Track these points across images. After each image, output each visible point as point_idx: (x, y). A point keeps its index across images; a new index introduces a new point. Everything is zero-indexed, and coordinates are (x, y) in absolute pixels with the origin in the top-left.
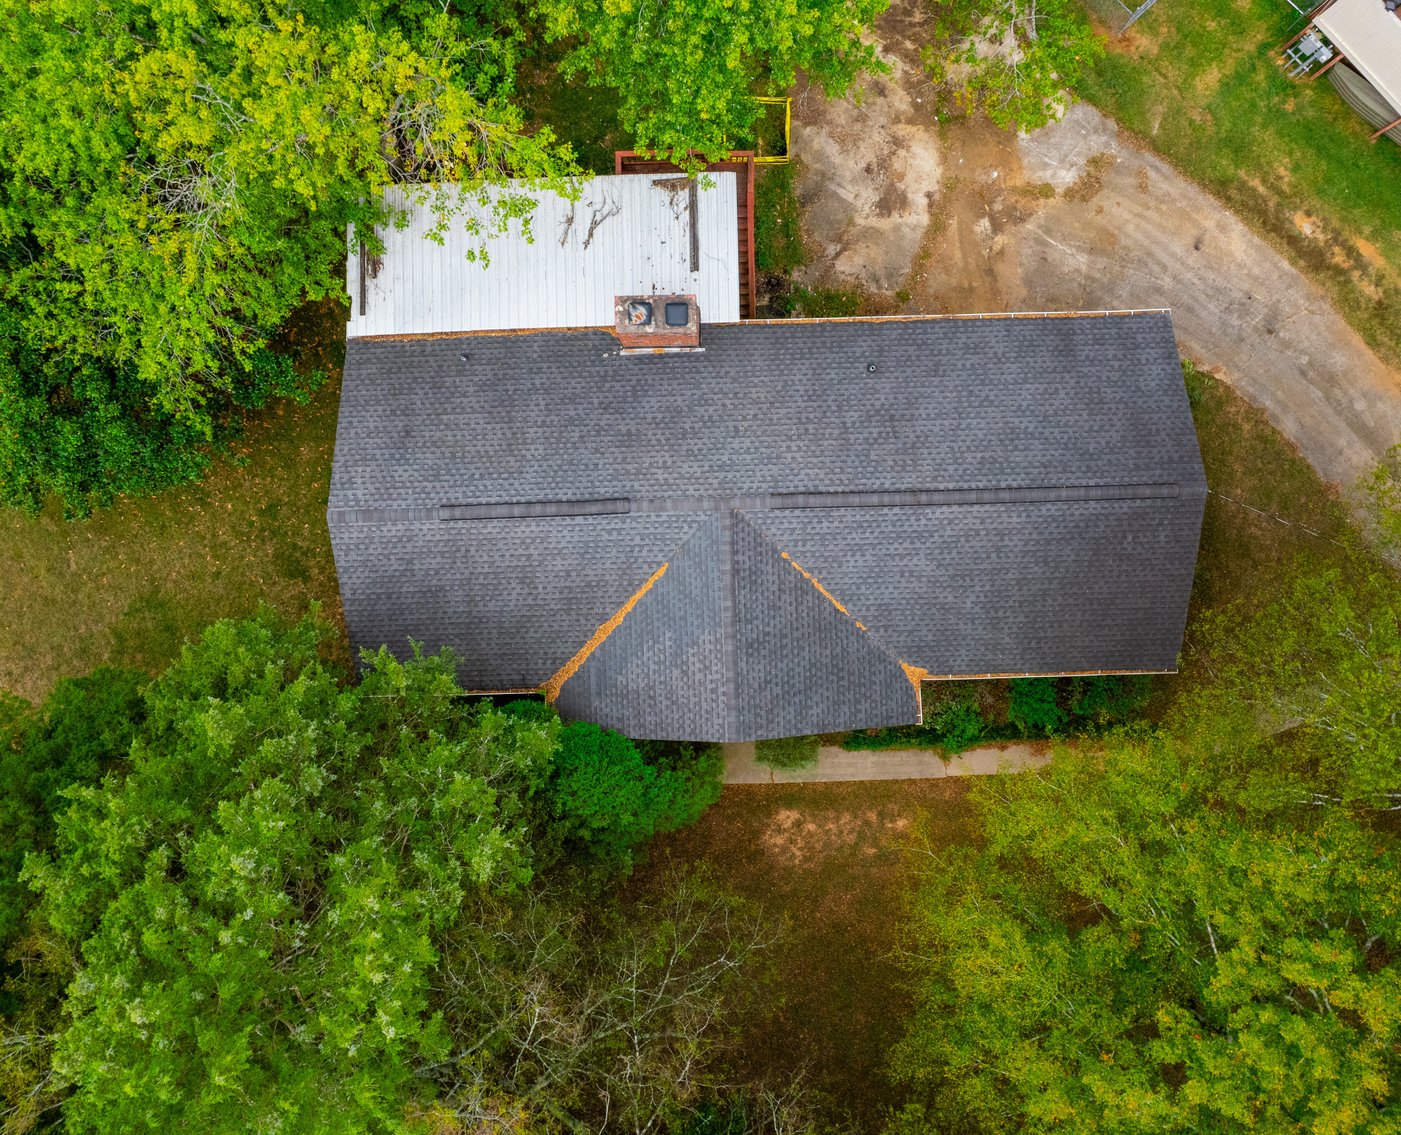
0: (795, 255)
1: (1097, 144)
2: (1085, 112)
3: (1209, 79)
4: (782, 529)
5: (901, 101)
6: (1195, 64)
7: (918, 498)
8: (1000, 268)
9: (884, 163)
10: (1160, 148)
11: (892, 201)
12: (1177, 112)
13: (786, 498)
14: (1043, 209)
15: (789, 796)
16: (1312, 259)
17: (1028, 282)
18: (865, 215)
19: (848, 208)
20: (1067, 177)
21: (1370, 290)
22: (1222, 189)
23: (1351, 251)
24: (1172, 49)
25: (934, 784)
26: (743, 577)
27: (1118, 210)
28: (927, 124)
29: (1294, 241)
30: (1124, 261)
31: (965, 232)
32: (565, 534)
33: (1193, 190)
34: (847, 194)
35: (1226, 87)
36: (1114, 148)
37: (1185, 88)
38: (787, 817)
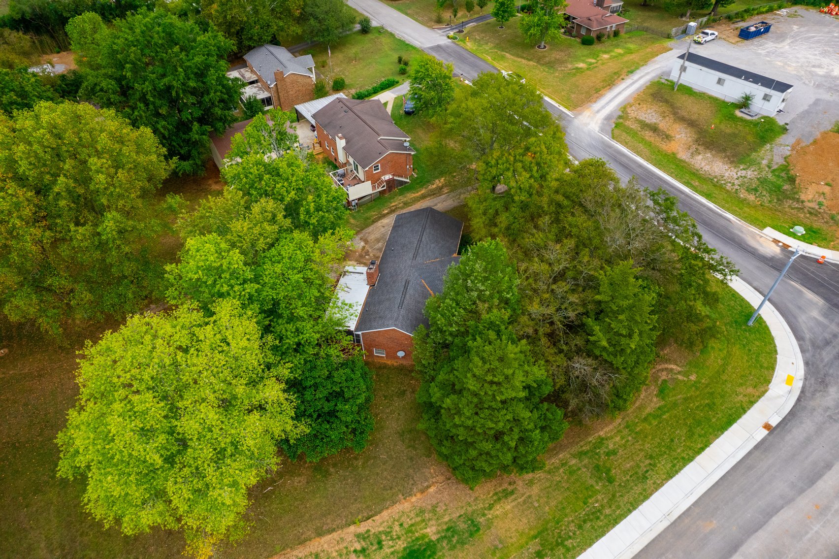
1: (358, 238)
14: (367, 248)
16: (392, 212)
17: (381, 252)
20: (362, 244)
21: (401, 205)
23: (393, 206)
30: (382, 238)
32: (410, 291)
33: (372, 226)
36: (360, 236)
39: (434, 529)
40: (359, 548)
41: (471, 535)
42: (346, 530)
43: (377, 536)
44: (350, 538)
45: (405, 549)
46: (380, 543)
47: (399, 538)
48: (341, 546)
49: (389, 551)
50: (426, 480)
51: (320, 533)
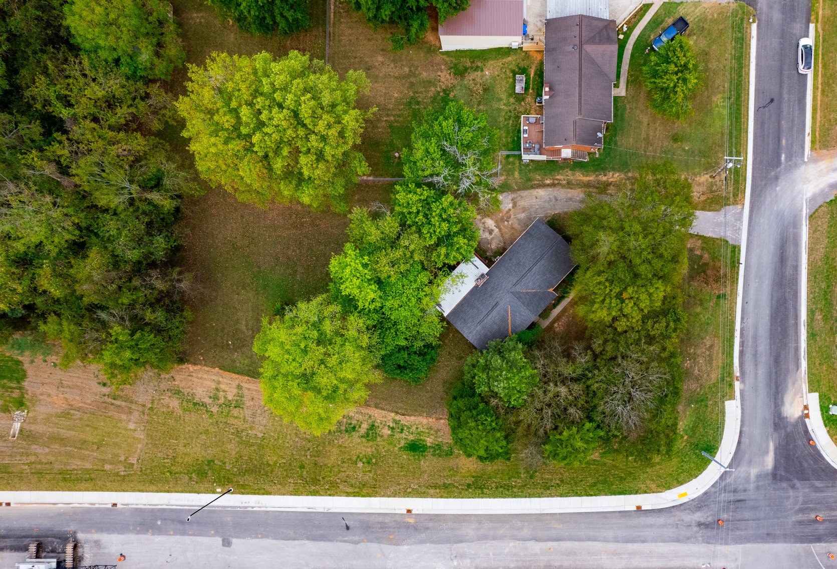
0: (485, 251)
1: (510, 197)
2: (504, 194)
3: (517, 174)
4: (518, 288)
5: (479, 217)
6: (513, 174)
7: (530, 270)
8: (514, 226)
9: (485, 228)
10: (519, 190)
11: (491, 232)
12: (516, 183)
13: (515, 285)
14: (511, 213)
15: (554, 322)
16: (553, 185)
17: (519, 224)
18: (489, 237)
19: (486, 238)
20: (511, 205)
21: (564, 182)
22: (532, 187)
23: (557, 179)
24: (508, 175)
25: (570, 302)
26: (519, 298)
27: (522, 203)
28: (485, 217)
29: (548, 185)
30: (529, 209)
31: (504, 226)
32: (494, 313)
33: (529, 191)
34: (484, 237)
35: (520, 173)
36: (513, 196)
37: (514, 179)
38: (556, 325)
39: (431, 440)
40: (391, 426)
41: (446, 455)
42: (389, 413)
43: (403, 426)
44: (390, 418)
45: (412, 441)
46: (402, 430)
47: (412, 434)
48: (384, 419)
49: (404, 436)
50: (442, 415)
51: (377, 406)
